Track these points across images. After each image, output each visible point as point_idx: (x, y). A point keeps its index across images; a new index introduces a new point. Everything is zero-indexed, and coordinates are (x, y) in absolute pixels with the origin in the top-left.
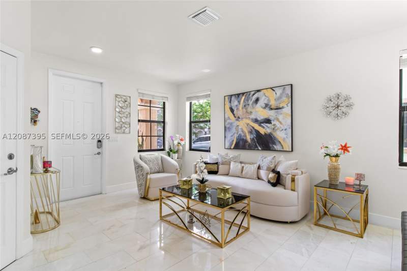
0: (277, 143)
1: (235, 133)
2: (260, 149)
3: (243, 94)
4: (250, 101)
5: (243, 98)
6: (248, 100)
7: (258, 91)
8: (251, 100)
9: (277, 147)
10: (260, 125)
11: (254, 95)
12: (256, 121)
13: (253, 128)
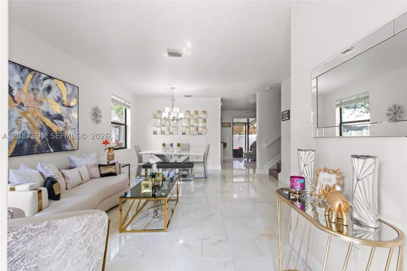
0: (68, 143)
1: (14, 129)
2: (52, 150)
3: (30, 70)
4: (40, 85)
5: (30, 76)
6: (37, 83)
7: (51, 78)
8: (42, 85)
9: (68, 147)
10: (52, 121)
11: (45, 79)
12: (48, 115)
13: (44, 123)
